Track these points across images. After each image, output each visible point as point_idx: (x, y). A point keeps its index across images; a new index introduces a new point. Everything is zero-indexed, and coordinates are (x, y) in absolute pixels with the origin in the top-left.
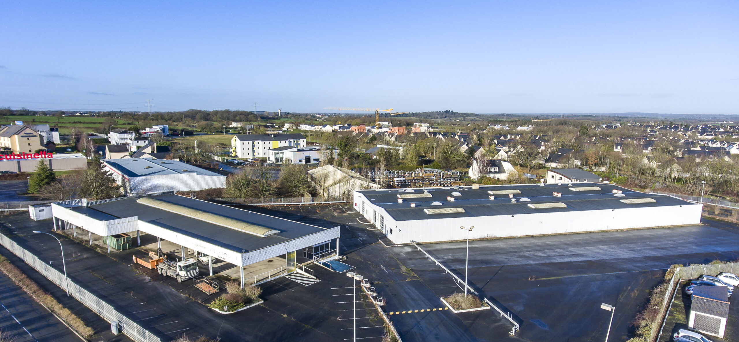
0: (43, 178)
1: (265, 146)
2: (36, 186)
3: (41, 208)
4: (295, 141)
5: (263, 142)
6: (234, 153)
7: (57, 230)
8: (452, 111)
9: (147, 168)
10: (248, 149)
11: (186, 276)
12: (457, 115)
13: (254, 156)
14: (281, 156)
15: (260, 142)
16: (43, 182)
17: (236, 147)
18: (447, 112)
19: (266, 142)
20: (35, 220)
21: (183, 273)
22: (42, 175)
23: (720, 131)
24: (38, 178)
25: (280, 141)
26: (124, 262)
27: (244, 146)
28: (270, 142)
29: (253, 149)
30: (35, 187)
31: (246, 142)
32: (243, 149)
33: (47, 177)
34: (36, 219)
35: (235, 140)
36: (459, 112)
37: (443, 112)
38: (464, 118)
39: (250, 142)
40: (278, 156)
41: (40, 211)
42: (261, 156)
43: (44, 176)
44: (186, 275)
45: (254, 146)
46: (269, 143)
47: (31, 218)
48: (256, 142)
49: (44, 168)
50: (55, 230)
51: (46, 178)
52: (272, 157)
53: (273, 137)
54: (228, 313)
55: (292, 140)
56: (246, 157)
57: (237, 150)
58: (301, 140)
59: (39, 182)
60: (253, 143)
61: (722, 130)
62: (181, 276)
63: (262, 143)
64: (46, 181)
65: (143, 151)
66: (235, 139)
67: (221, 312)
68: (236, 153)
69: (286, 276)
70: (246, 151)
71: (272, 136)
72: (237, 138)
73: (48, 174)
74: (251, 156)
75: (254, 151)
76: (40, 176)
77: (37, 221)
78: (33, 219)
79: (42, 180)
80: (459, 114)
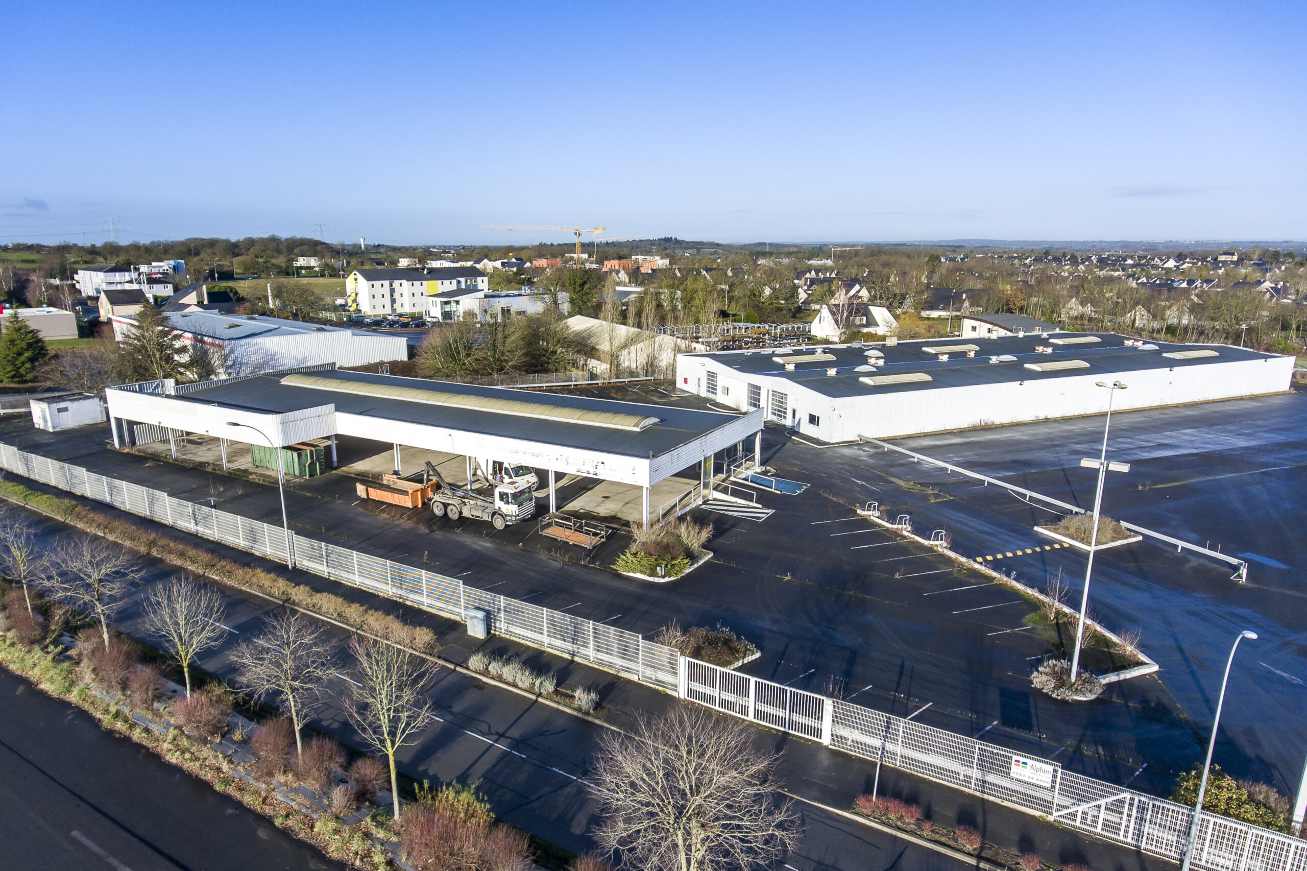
0: (22, 348)
1: (413, 289)
2: (7, 367)
3: (62, 405)
4: (469, 281)
5: (411, 283)
6: (354, 305)
7: (120, 446)
8: (676, 239)
9: (230, 327)
10: (383, 296)
11: (518, 515)
12: (684, 245)
13: (394, 310)
14: (453, 307)
15: (404, 282)
16: (22, 358)
17: (356, 294)
18: (667, 240)
19: (414, 282)
20: (51, 430)
21: (511, 509)
22: (18, 342)
23: (1127, 263)
24: (9, 349)
25: (440, 281)
26: (339, 498)
27: (374, 291)
28: (423, 282)
29: (392, 296)
30: (4, 369)
31: (377, 283)
32: (374, 297)
33: (30, 345)
34: (53, 427)
35: (356, 279)
36: (687, 240)
37: (659, 239)
38: (698, 250)
39: (386, 283)
40: (447, 308)
41: (60, 410)
42: (407, 309)
43: (23, 345)
44: (517, 513)
45: (392, 291)
46: (422, 285)
47: (37, 426)
48: (396, 283)
49: (20, 329)
50: (117, 445)
51: (27, 350)
52: (436, 312)
53: (427, 273)
54: (667, 579)
55: (462, 280)
56: (380, 312)
57: (359, 299)
58: (479, 279)
59: (13, 357)
60: (391, 285)
61: (1130, 262)
62: (506, 515)
63: (408, 285)
64: (27, 354)
65: (180, 302)
66: (356, 277)
67: (650, 579)
68: (357, 305)
69: (701, 505)
70: (379, 301)
71: (425, 272)
72: (359, 276)
73: (31, 341)
74: (388, 310)
75: (393, 301)
76: (14, 345)
77: (54, 433)
78: (42, 427)
79: (20, 354)
80: (687, 243)
